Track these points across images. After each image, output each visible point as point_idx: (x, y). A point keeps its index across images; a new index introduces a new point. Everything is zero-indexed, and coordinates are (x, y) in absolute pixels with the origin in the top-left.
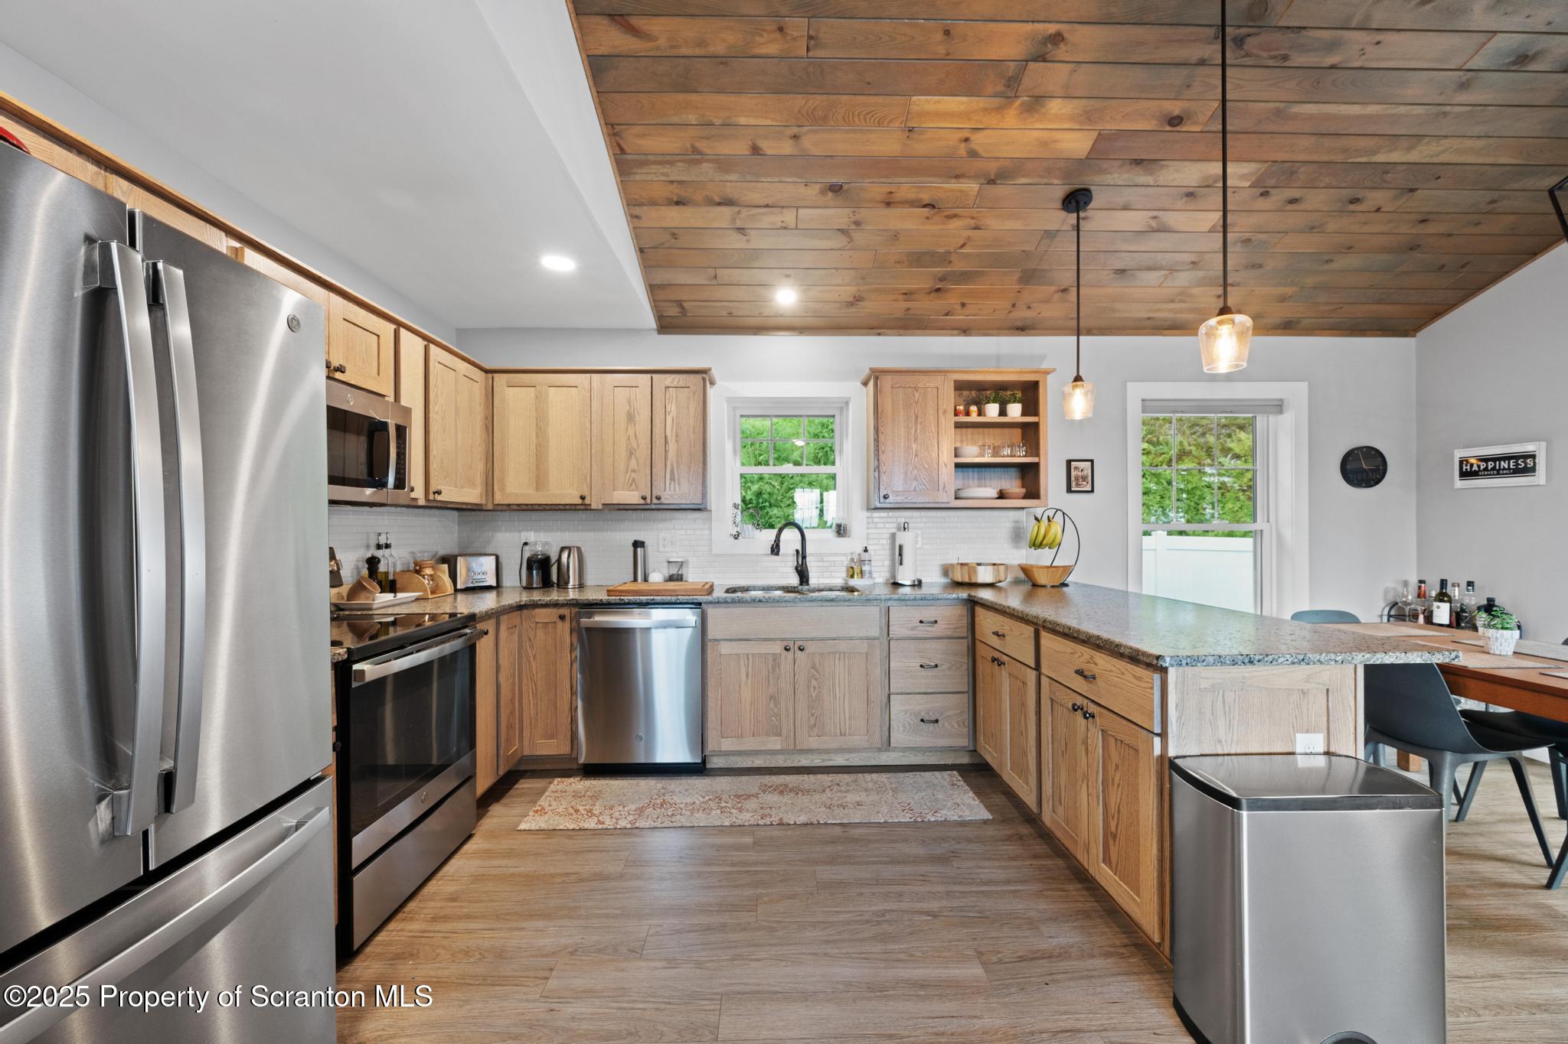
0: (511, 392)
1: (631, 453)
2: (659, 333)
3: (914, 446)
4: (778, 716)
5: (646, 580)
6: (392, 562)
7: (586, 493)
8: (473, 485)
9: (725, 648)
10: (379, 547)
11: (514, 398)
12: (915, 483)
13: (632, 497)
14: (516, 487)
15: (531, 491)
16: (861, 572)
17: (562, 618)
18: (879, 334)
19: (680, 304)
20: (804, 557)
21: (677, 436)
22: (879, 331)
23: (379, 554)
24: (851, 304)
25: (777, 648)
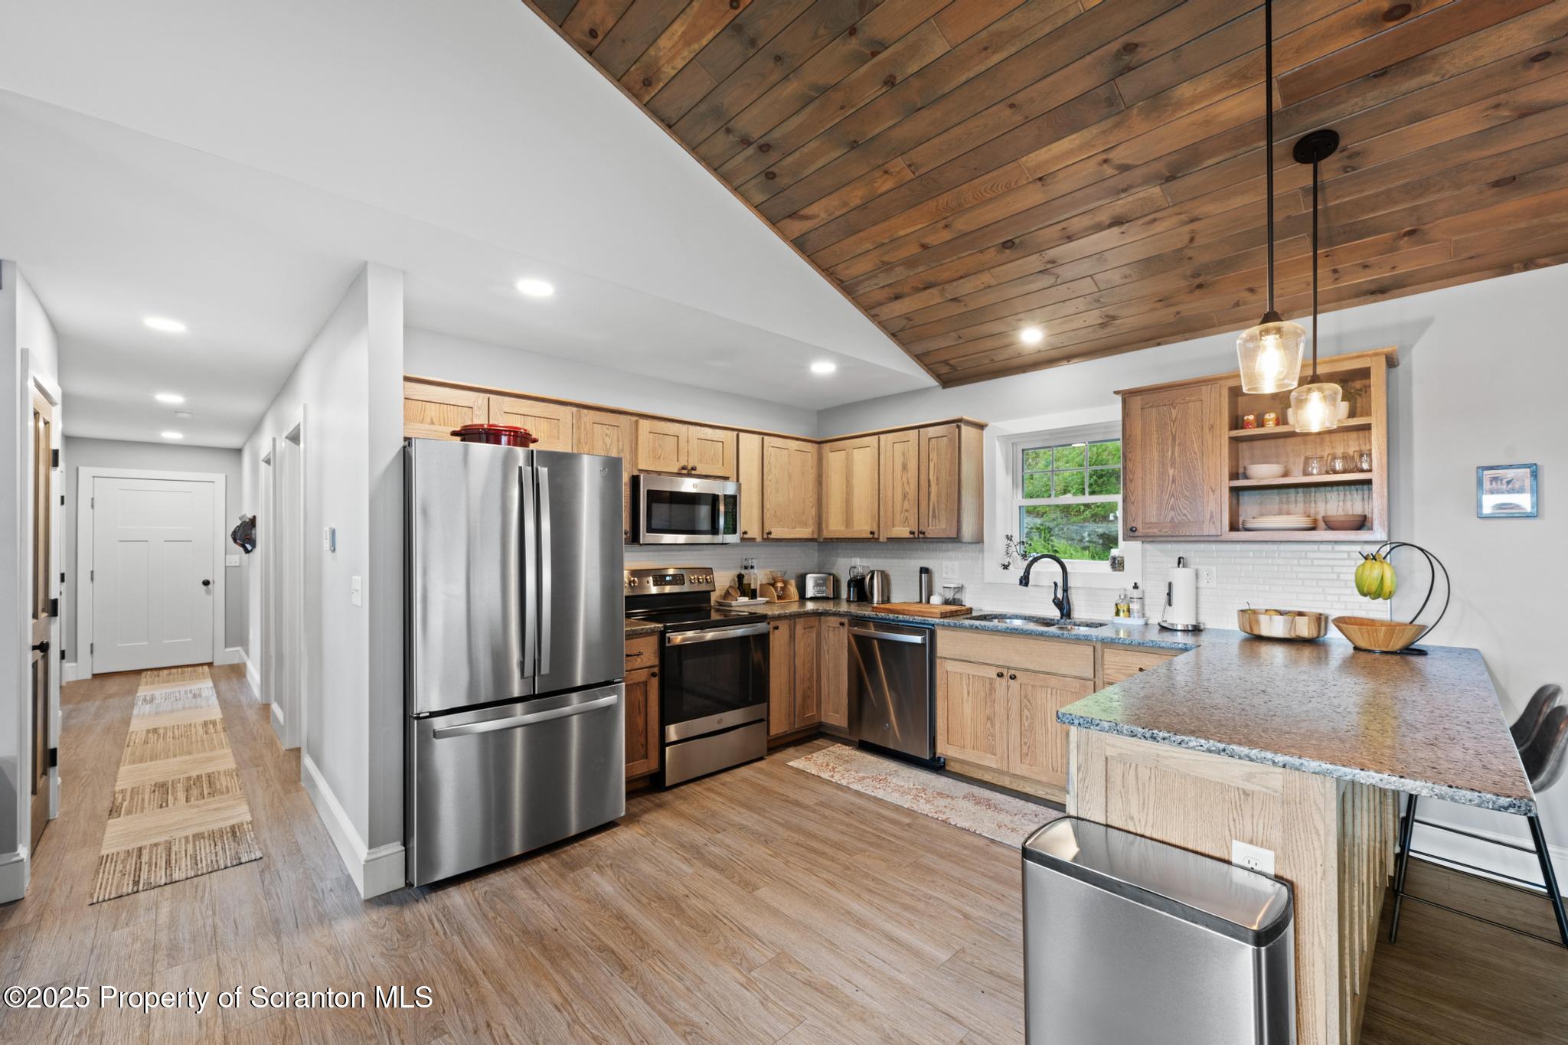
0: (832, 456)
1: (905, 496)
2: (944, 387)
3: (1171, 472)
4: (993, 736)
5: (928, 602)
6: (758, 577)
7: (875, 530)
8: (806, 525)
9: (950, 666)
10: (746, 568)
11: (835, 459)
12: (1172, 514)
13: (902, 531)
14: (835, 526)
15: (843, 528)
16: (1129, 610)
17: (842, 624)
18: (1159, 344)
19: (946, 362)
20: (1066, 590)
21: (937, 480)
22: (1159, 341)
23: (743, 572)
24: (1103, 325)
25: (992, 673)
